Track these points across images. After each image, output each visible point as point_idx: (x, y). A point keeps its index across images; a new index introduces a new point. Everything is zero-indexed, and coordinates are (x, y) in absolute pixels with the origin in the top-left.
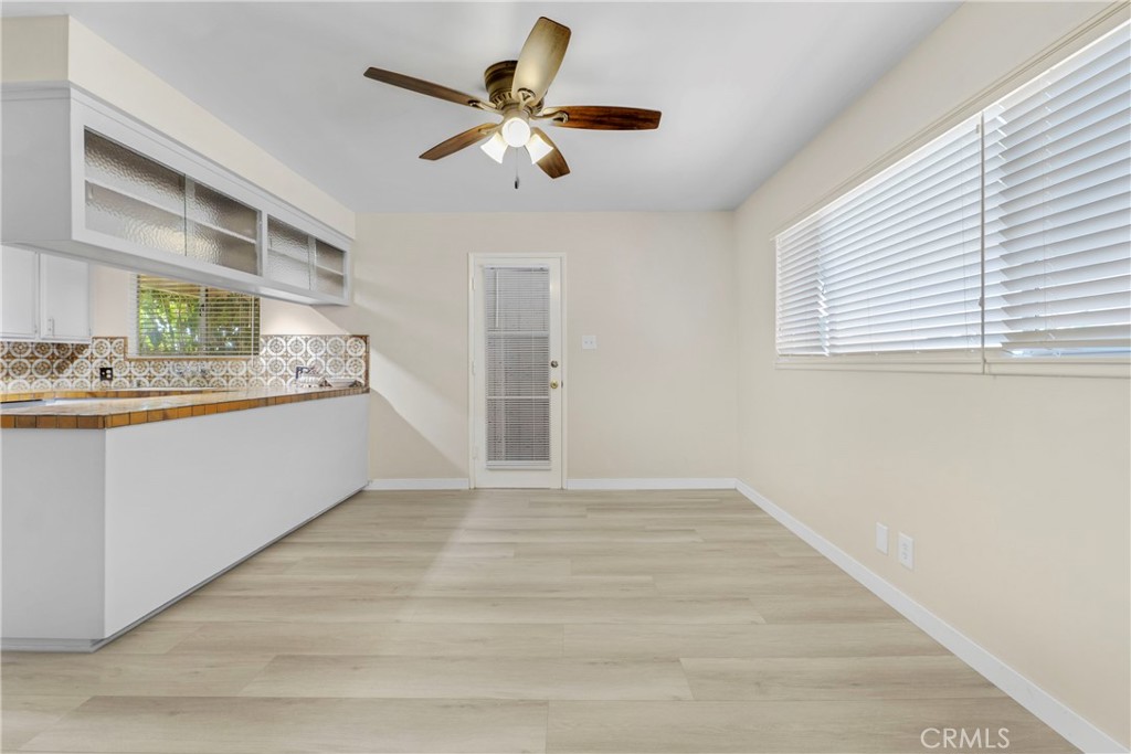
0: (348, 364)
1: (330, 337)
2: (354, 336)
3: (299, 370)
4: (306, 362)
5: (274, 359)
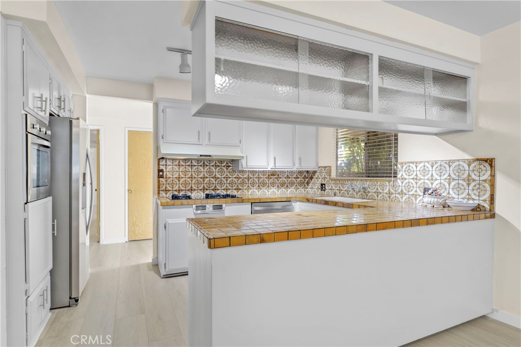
0: (471, 188)
1: (453, 161)
2: (478, 160)
3: (426, 190)
4: (432, 184)
5: (407, 181)
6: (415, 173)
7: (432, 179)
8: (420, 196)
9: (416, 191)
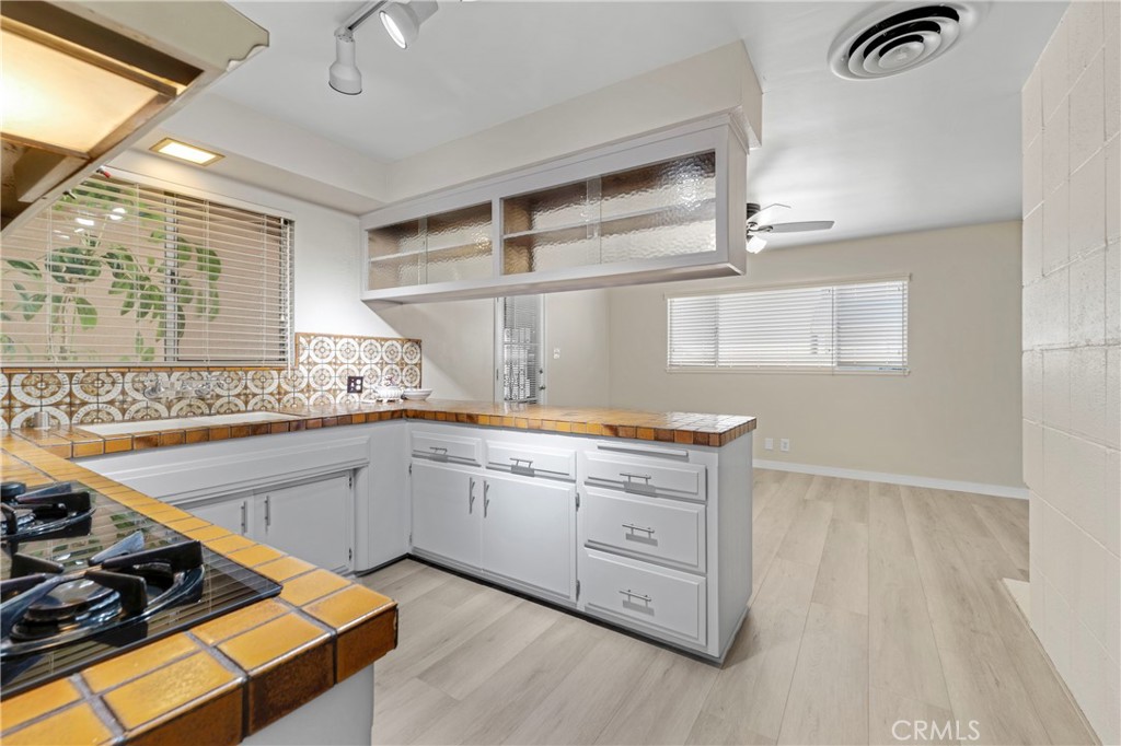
0: (404, 373)
1: (386, 340)
2: (410, 340)
4: (360, 370)
5: (319, 367)
6: (333, 354)
7: (359, 364)
8: (341, 390)
9: (335, 384)
